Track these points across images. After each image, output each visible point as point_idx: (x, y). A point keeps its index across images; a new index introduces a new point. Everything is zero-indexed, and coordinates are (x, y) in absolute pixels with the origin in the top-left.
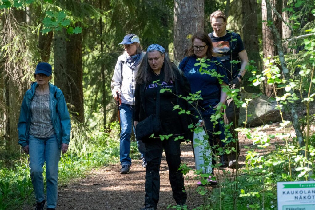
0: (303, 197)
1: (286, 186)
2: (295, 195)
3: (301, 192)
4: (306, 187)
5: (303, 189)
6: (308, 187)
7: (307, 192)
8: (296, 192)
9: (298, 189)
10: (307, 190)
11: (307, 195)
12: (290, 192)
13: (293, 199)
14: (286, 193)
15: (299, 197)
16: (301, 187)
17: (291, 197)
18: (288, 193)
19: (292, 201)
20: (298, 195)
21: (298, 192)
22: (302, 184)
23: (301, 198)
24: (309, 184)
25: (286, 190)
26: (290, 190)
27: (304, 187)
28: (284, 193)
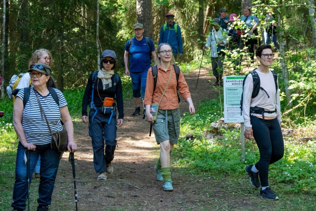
0: (236, 84)
1: (228, 78)
2: (232, 82)
3: (235, 81)
4: (238, 79)
5: (236, 80)
6: (239, 79)
7: (238, 81)
8: (233, 81)
9: (234, 80)
10: (238, 80)
11: (238, 83)
12: (230, 81)
13: (231, 85)
14: (228, 81)
15: (234, 84)
16: (236, 79)
17: (230, 84)
18: (229, 81)
19: (231, 86)
20: (234, 83)
21: (234, 81)
22: (236, 77)
23: (235, 84)
24: (239, 77)
25: (228, 80)
26: (230, 80)
27: (237, 79)
28: (227, 81)
